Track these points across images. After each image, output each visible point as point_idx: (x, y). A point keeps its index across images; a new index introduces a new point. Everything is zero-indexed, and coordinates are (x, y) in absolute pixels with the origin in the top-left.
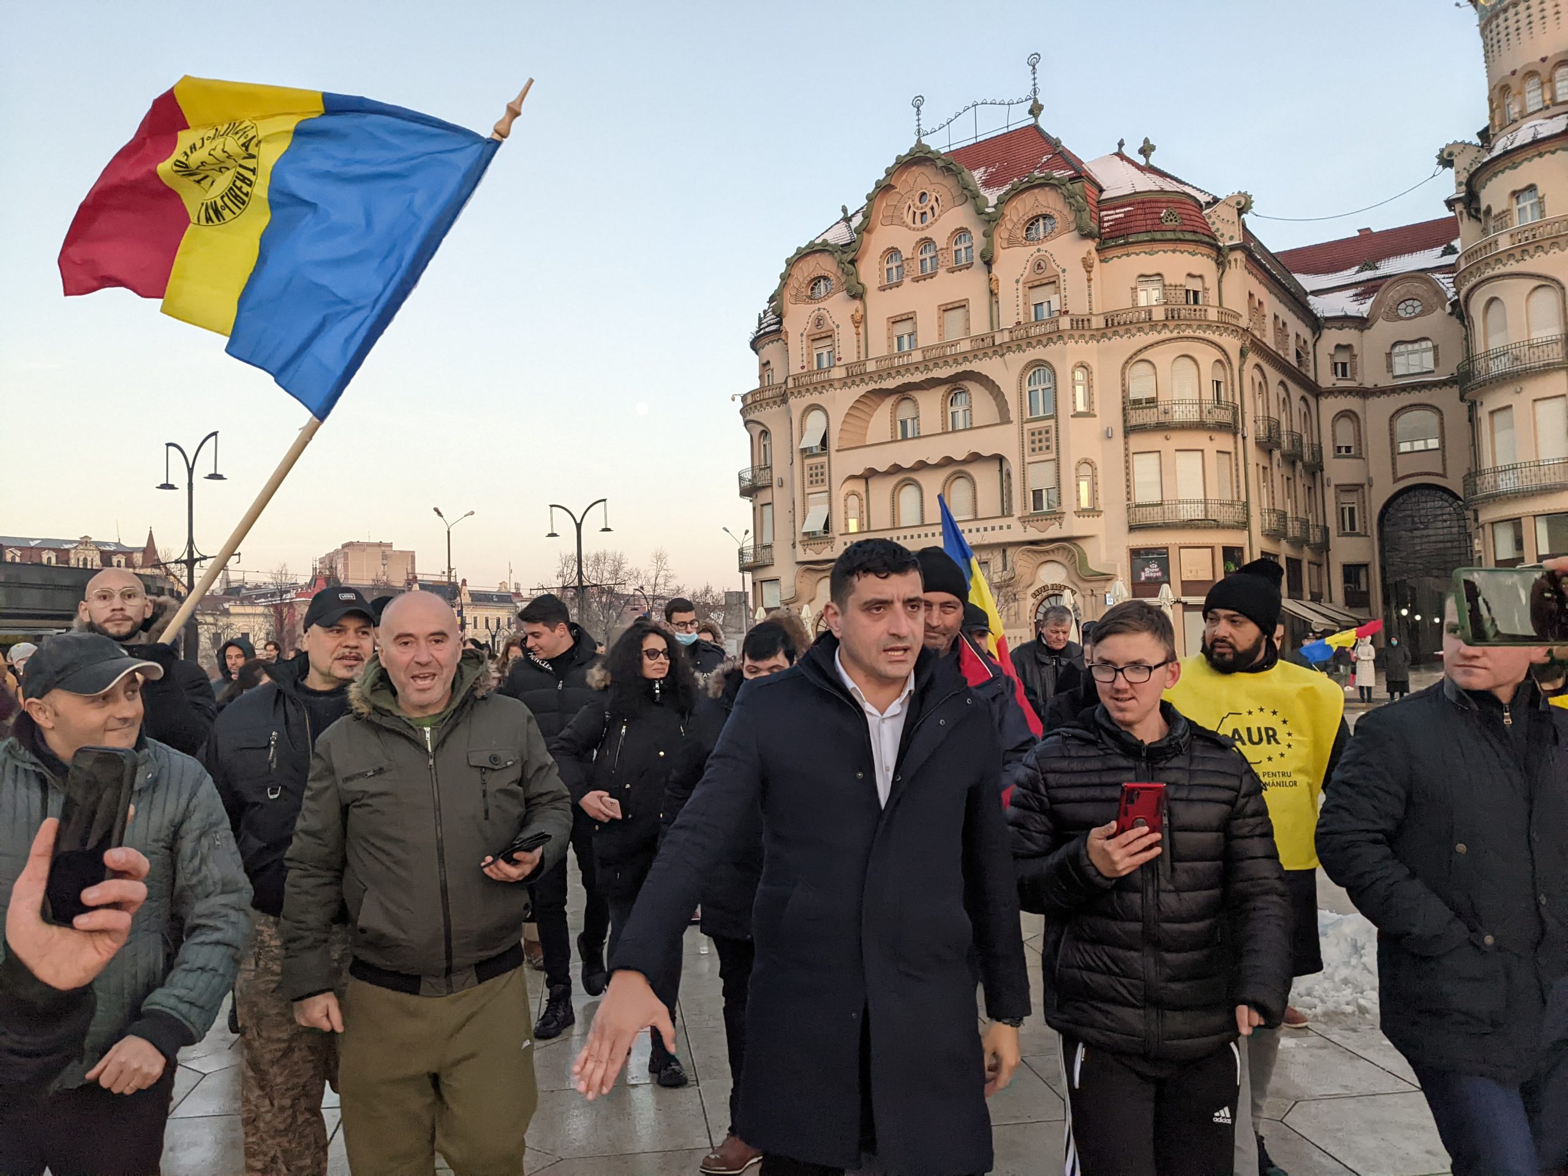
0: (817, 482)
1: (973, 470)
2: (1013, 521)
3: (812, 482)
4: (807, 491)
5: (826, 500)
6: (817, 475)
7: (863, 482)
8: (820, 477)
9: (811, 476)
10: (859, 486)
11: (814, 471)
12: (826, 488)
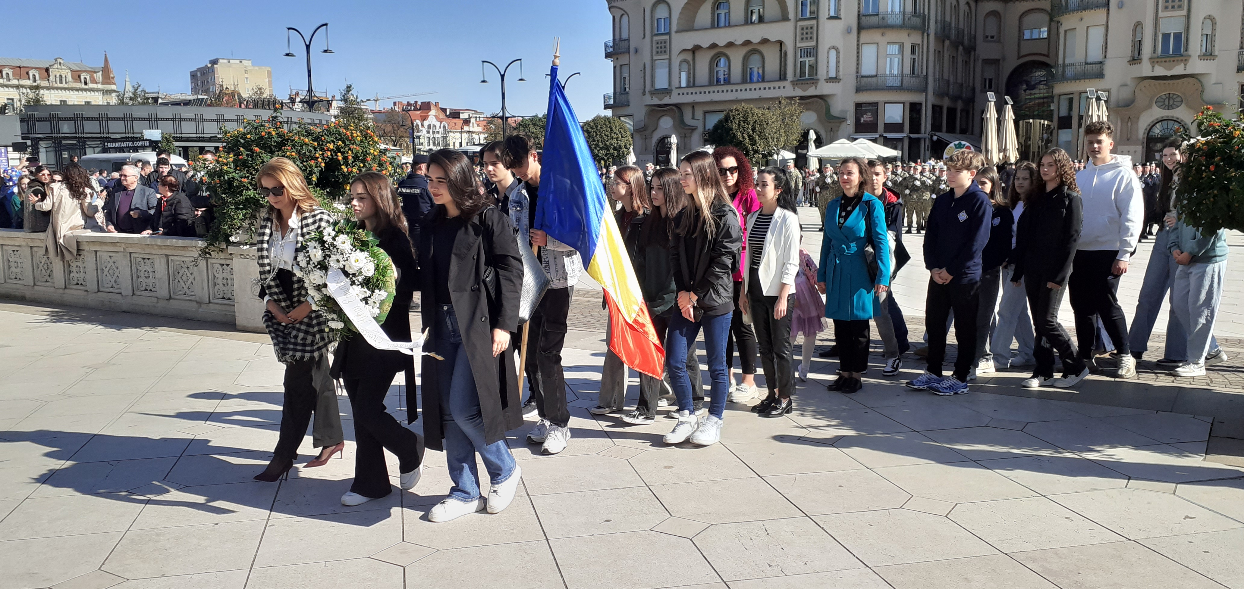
0: (661, 52)
1: (763, 49)
2: (787, 84)
3: (657, 52)
4: (655, 58)
5: (668, 64)
6: (661, 47)
7: (691, 53)
8: (663, 50)
9: (657, 48)
10: (689, 57)
11: (659, 45)
12: (668, 57)
